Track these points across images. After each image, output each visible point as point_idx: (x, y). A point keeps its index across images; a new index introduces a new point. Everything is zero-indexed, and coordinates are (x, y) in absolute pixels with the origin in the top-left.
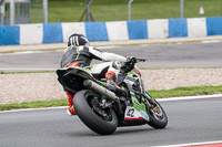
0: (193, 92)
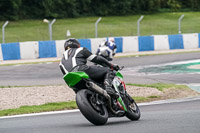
0: (61, 107)
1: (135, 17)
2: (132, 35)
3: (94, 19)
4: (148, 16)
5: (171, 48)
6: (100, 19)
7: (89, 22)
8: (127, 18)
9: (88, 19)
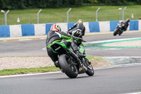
1: (65, 9)
2: (63, 22)
3: (36, 10)
4: (75, 9)
5: (91, 32)
6: (41, 10)
7: (32, 12)
8: (60, 10)
9: (32, 10)
